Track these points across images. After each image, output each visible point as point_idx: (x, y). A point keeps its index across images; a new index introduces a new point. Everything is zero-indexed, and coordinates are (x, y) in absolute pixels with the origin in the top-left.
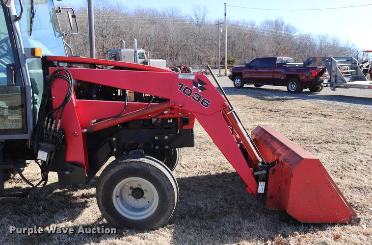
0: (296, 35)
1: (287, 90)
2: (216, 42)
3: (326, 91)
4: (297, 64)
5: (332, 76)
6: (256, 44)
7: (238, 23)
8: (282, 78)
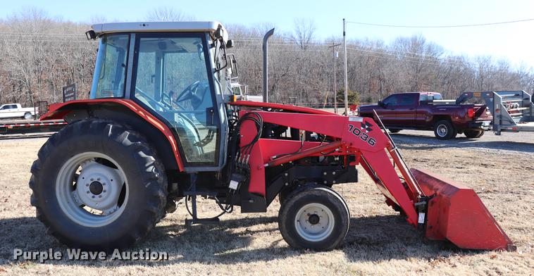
0: (443, 57)
1: (434, 136)
2: (327, 70)
3: (489, 136)
4: (447, 101)
5: (495, 116)
6: (385, 71)
7: (358, 43)
8: (428, 120)
